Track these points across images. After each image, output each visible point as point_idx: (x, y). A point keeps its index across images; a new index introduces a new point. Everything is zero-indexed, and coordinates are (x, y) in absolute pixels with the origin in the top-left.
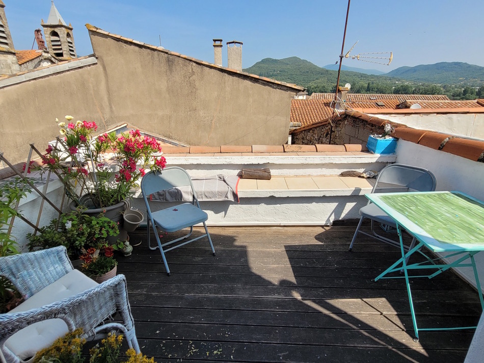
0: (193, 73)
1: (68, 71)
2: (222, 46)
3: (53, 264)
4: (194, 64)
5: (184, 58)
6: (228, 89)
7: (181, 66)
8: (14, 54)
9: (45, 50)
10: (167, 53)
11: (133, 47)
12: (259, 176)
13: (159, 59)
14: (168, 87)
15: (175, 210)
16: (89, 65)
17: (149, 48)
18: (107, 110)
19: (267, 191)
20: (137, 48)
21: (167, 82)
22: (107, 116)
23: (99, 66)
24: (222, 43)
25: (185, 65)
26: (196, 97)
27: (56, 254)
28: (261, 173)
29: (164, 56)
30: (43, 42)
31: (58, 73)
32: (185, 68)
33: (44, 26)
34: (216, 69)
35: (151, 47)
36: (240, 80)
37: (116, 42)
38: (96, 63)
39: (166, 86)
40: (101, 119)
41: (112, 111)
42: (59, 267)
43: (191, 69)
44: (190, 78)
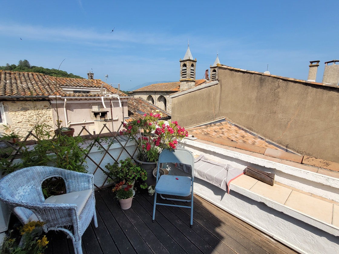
0: (279, 87)
1: (204, 88)
2: (318, 65)
3: (84, 182)
4: (281, 81)
5: (273, 77)
6: (310, 98)
7: (270, 82)
8: (195, 81)
9: (208, 79)
10: (261, 75)
11: (239, 73)
12: (261, 178)
13: (255, 79)
14: (257, 96)
15: (177, 179)
16: (214, 85)
17: (249, 73)
18: (218, 109)
19: (257, 196)
20: (242, 74)
21: (257, 93)
22: (217, 112)
23: (219, 85)
24: (319, 64)
25: (273, 82)
26: (278, 104)
27: (87, 177)
28: (263, 176)
29: (258, 77)
30: (208, 75)
31: (200, 89)
32: (273, 84)
33: (211, 68)
34: (300, 84)
35: (251, 72)
36: (325, 91)
37: (230, 71)
38: (218, 84)
39: (256, 96)
40: (213, 114)
41: (219, 110)
42: (86, 185)
43: (277, 84)
44: (275, 90)
